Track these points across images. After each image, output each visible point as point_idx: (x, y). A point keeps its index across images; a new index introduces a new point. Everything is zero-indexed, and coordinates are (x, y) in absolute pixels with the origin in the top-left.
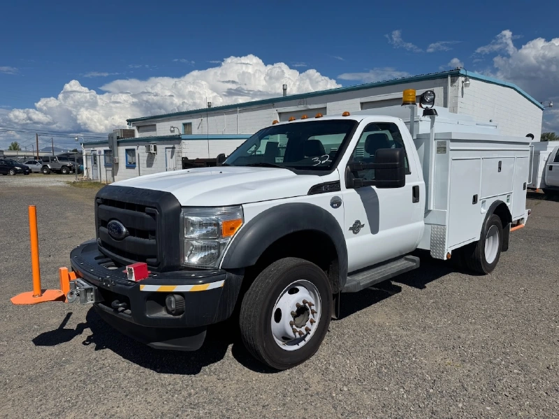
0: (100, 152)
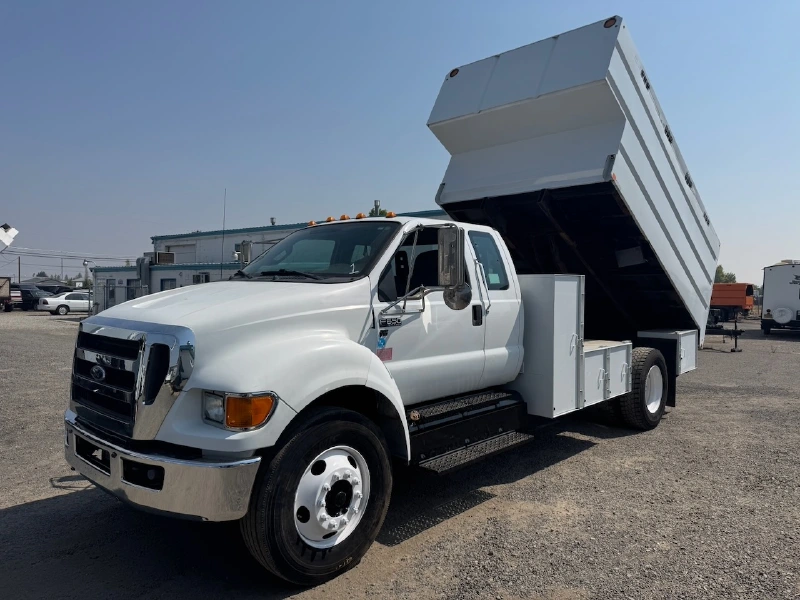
0: (121, 282)
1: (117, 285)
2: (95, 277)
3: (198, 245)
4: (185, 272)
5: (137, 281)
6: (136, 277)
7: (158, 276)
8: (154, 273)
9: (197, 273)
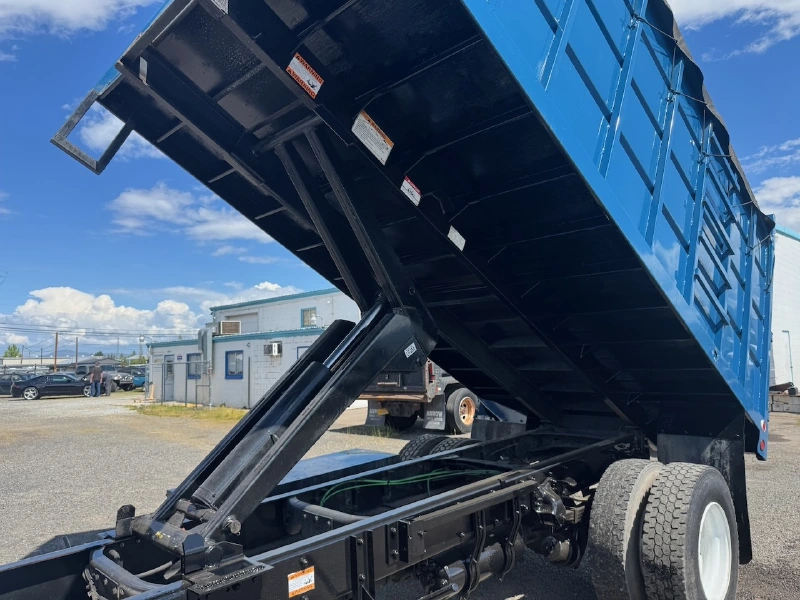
1: (176, 361)
2: (152, 353)
3: (261, 313)
5: (198, 355)
6: (197, 351)
7: (222, 348)
8: (218, 345)
9: (268, 342)
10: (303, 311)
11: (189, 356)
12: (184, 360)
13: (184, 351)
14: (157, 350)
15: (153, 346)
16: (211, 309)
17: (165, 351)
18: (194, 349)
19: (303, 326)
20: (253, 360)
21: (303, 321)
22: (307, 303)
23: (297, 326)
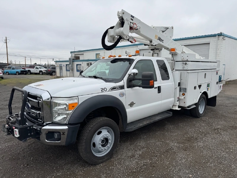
1: (63, 66)
2: (56, 64)
3: (84, 54)
4: (84, 62)
5: (69, 65)
6: (69, 64)
7: (76, 63)
8: (74, 62)
9: (88, 62)
10: (96, 54)
11: (66, 65)
12: (65, 66)
13: (65, 64)
14: (58, 63)
15: (56, 62)
16: (71, 52)
17: (60, 63)
18: (68, 63)
19: (96, 58)
20: (84, 67)
21: (96, 57)
22: (98, 52)
23: (95, 58)
